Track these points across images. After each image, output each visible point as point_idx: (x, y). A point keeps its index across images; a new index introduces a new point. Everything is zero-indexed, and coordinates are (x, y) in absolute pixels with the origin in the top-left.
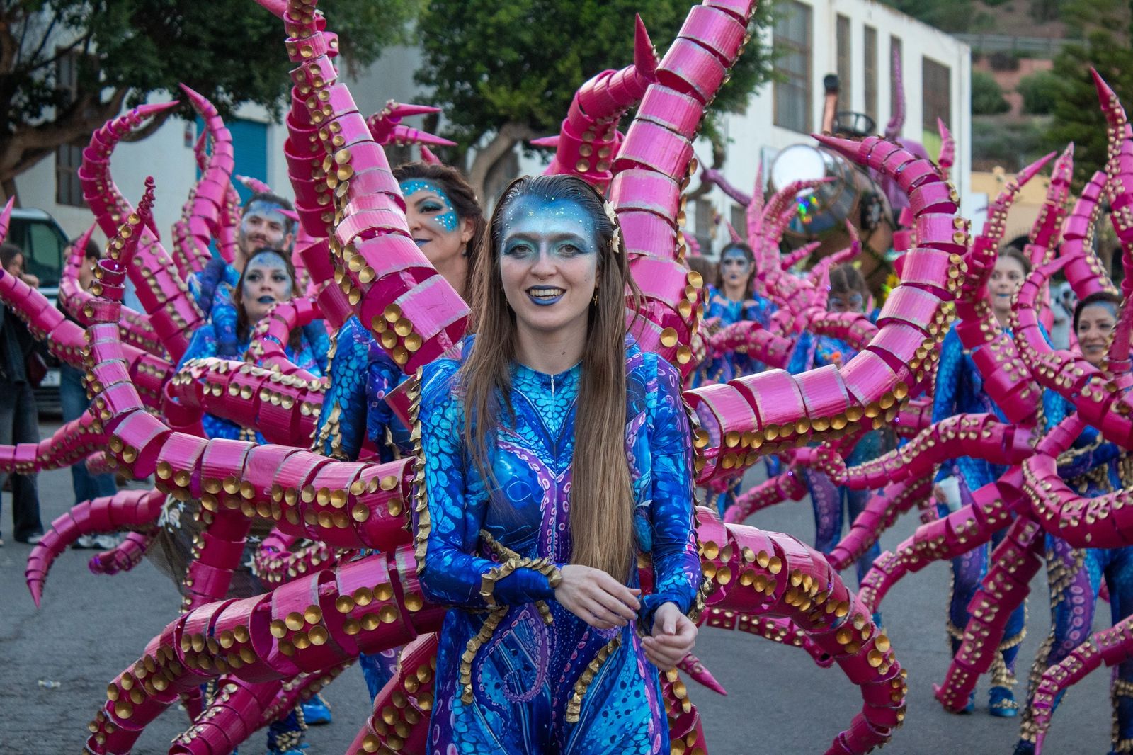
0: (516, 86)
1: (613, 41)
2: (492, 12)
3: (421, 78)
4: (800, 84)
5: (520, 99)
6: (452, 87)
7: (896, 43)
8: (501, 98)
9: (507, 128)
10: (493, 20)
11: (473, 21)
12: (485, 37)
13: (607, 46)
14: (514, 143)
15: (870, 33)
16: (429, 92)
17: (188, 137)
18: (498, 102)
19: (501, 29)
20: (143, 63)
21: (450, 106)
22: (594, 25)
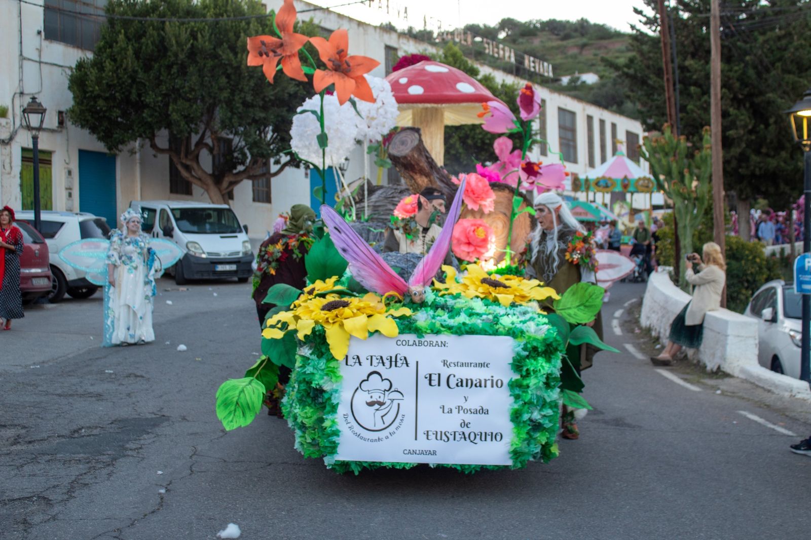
4: (571, 143)
7: (614, 126)
13: (468, 132)
15: (602, 122)
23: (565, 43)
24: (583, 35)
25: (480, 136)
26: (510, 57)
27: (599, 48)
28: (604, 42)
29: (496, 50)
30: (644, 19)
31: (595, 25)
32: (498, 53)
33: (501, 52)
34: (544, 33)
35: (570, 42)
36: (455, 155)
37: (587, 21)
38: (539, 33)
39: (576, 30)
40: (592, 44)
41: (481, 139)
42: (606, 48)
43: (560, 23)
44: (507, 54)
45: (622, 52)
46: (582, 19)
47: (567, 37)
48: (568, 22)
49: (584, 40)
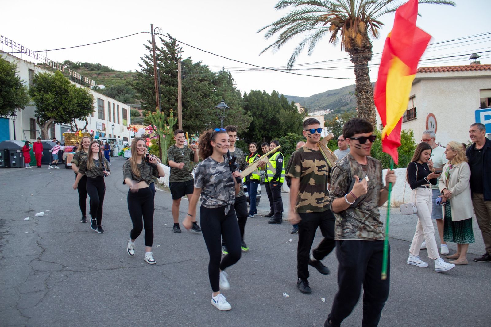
0: (52, 113)
1: (68, 106)
2: (47, 101)
3: (36, 111)
4: (102, 112)
5: (53, 115)
6: (41, 113)
7: (118, 106)
8: (49, 114)
9: (51, 119)
10: (47, 102)
11: (44, 103)
12: (46, 105)
13: (66, 106)
14: (52, 121)
15: (114, 104)
16: (37, 114)
18: (49, 115)
19: (49, 104)
21: (41, 116)
22: (65, 103)
23: (91, 72)
24: (98, 70)
25: (72, 108)
27: (105, 75)
28: (107, 73)
29: (74, 74)
30: (143, 69)
31: (103, 66)
33: (76, 75)
34: (83, 68)
35: (93, 72)
36: (61, 115)
37: (100, 65)
38: (81, 68)
39: (96, 68)
40: (102, 74)
41: (72, 109)
42: (108, 75)
43: (89, 64)
44: (78, 76)
45: (114, 77)
46: (98, 63)
47: (92, 70)
48: (92, 64)
49: (99, 72)
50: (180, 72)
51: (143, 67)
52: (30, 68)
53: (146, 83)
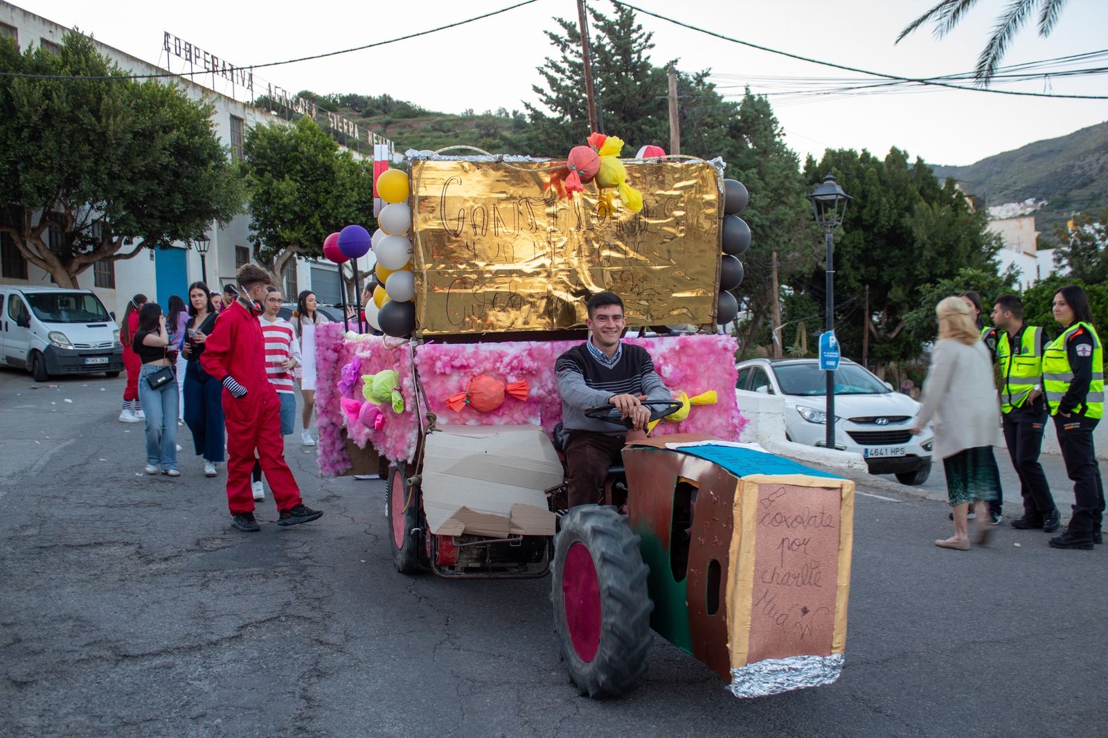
0: (293, 229)
1: (333, 209)
2: (281, 199)
3: (252, 227)
5: (295, 235)
6: (265, 231)
8: (286, 234)
9: (289, 247)
10: (282, 202)
11: (274, 203)
12: (279, 209)
13: (330, 211)
14: (293, 253)
16: (256, 233)
17: (152, 256)
18: (285, 236)
19: (285, 206)
20: (130, 225)
21: (265, 238)
22: (325, 203)
23: (367, 120)
24: (385, 113)
25: (344, 216)
26: (354, 133)
27: (404, 127)
28: (409, 121)
29: (340, 124)
30: (544, 98)
31: (398, 103)
32: (342, 128)
33: (346, 127)
34: (345, 109)
35: (373, 119)
36: (315, 236)
37: (390, 99)
38: (339, 109)
39: (378, 107)
40: (396, 122)
41: (344, 219)
42: (410, 126)
43: (361, 98)
44: (351, 130)
45: (428, 131)
46: (385, 95)
47: (369, 114)
48: (369, 98)
49: (388, 118)
50: (673, 99)
51: (545, 95)
52: (234, 114)
53: (555, 138)
